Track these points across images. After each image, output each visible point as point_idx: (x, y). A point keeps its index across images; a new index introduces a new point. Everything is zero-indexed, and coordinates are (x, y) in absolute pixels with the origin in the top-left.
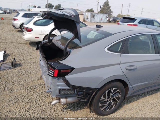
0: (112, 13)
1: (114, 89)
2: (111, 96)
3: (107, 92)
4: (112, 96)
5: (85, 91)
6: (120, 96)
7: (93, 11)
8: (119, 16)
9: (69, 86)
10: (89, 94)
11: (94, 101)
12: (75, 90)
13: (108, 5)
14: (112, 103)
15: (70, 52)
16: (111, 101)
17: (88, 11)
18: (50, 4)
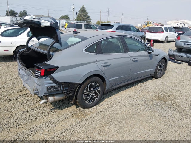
0: (91, 20)
1: (94, 83)
2: (92, 89)
3: (88, 86)
4: (94, 90)
5: (69, 86)
6: (100, 89)
7: (69, 18)
8: (98, 23)
9: (55, 83)
10: (74, 88)
11: (79, 94)
12: (62, 86)
13: (85, 11)
14: (94, 96)
15: (53, 55)
16: (93, 94)
17: (63, 18)
18: (12, 11)
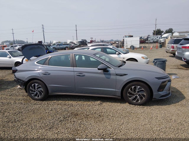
2: (36, 88)
3: (33, 85)
6: (43, 90)
14: (38, 94)
18: (159, 30)
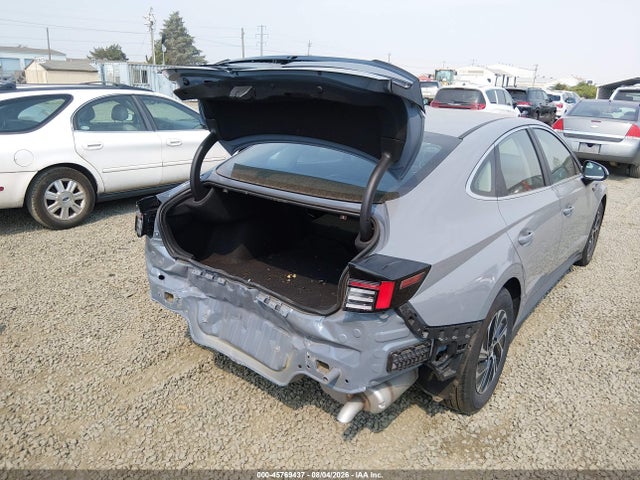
1: (500, 313)
2: (493, 338)
3: (489, 327)
6: (505, 333)
12: (432, 343)
13: (183, 33)
16: (492, 355)
17: (102, 55)
